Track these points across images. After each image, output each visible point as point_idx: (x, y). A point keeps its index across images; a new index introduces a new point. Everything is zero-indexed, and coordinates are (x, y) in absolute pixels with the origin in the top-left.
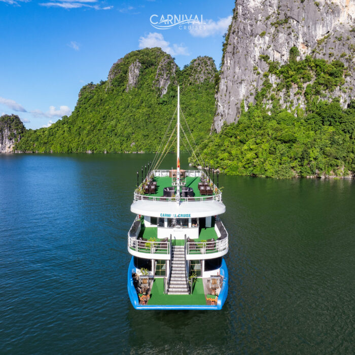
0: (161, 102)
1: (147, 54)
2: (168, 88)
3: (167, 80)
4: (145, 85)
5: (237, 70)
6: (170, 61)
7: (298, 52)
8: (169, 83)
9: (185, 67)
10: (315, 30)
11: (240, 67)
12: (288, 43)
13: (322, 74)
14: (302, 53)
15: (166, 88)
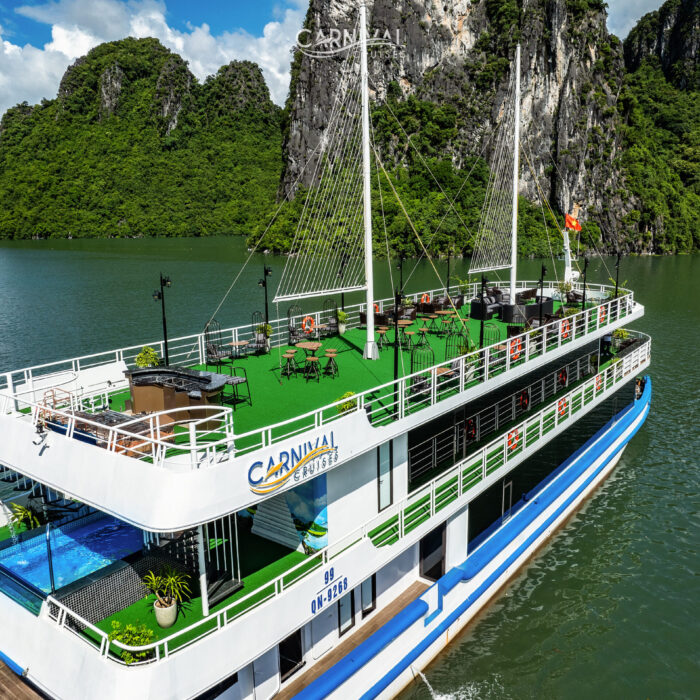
0: (168, 143)
1: (134, 52)
2: (179, 118)
3: (175, 103)
4: (134, 111)
5: (316, 109)
6: (180, 67)
7: (400, 90)
8: (180, 109)
9: (209, 79)
10: (421, 60)
11: (320, 106)
12: (386, 75)
13: (430, 123)
14: (404, 91)
15: (175, 118)
